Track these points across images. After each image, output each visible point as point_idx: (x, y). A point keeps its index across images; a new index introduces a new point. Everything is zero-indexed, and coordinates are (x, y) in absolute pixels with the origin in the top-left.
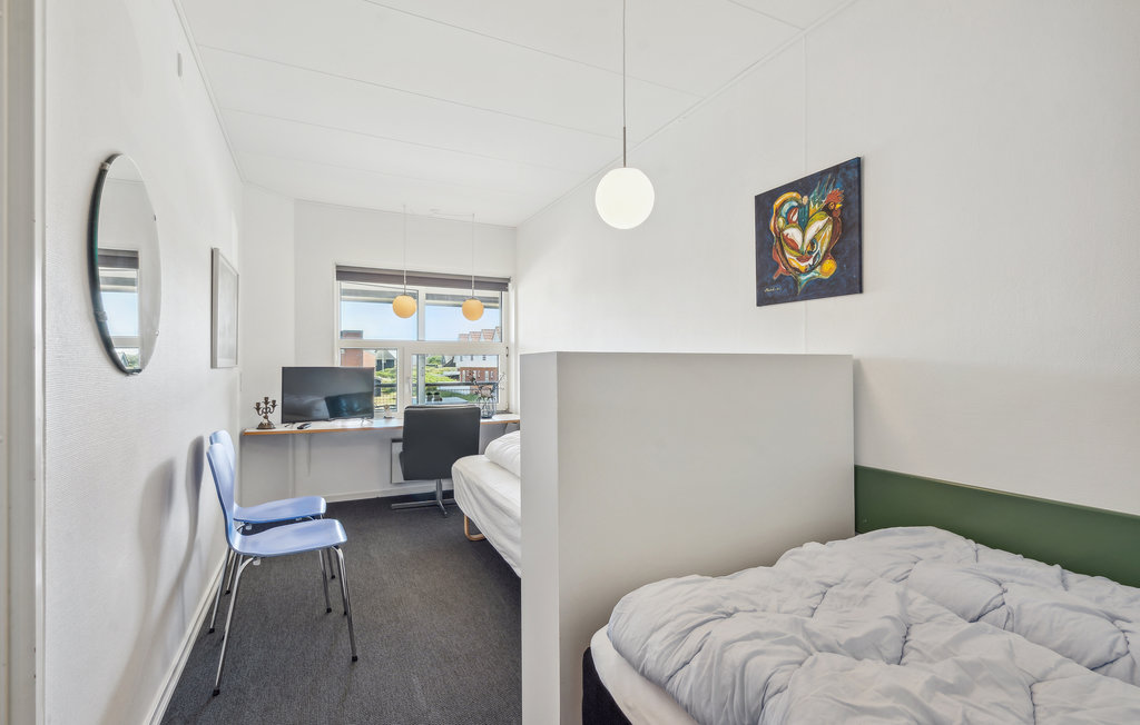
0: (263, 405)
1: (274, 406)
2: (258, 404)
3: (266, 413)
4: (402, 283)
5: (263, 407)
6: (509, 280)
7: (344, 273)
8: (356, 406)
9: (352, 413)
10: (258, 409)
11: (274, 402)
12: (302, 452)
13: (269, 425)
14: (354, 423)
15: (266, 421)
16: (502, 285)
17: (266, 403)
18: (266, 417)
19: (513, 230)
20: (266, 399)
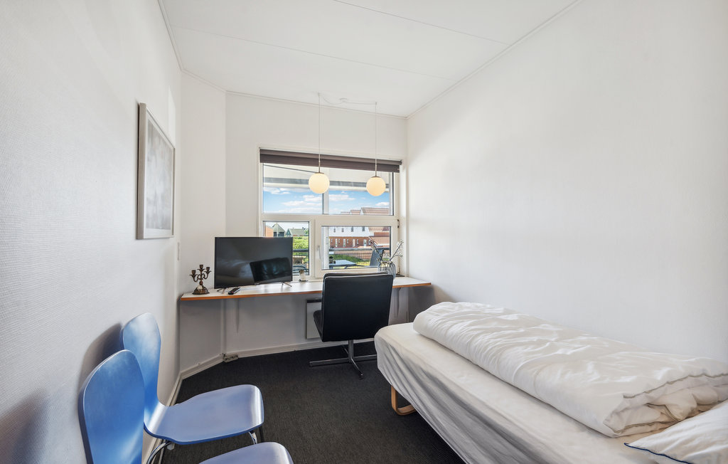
0: (198, 272)
1: (208, 272)
2: (194, 272)
3: (201, 279)
4: (317, 165)
5: (198, 274)
6: (400, 162)
7: (268, 156)
8: (275, 270)
9: (272, 278)
10: (194, 276)
11: (208, 268)
12: (232, 313)
13: (204, 291)
14: (275, 288)
15: (200, 288)
16: (393, 167)
17: (201, 269)
18: (201, 284)
19: (405, 119)
20: (201, 266)
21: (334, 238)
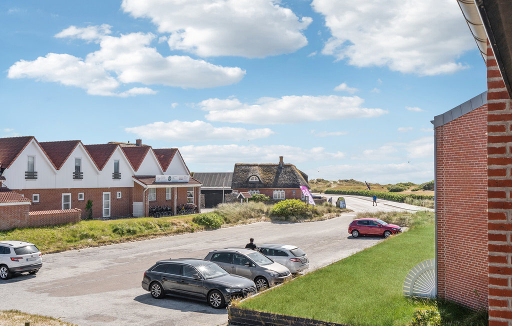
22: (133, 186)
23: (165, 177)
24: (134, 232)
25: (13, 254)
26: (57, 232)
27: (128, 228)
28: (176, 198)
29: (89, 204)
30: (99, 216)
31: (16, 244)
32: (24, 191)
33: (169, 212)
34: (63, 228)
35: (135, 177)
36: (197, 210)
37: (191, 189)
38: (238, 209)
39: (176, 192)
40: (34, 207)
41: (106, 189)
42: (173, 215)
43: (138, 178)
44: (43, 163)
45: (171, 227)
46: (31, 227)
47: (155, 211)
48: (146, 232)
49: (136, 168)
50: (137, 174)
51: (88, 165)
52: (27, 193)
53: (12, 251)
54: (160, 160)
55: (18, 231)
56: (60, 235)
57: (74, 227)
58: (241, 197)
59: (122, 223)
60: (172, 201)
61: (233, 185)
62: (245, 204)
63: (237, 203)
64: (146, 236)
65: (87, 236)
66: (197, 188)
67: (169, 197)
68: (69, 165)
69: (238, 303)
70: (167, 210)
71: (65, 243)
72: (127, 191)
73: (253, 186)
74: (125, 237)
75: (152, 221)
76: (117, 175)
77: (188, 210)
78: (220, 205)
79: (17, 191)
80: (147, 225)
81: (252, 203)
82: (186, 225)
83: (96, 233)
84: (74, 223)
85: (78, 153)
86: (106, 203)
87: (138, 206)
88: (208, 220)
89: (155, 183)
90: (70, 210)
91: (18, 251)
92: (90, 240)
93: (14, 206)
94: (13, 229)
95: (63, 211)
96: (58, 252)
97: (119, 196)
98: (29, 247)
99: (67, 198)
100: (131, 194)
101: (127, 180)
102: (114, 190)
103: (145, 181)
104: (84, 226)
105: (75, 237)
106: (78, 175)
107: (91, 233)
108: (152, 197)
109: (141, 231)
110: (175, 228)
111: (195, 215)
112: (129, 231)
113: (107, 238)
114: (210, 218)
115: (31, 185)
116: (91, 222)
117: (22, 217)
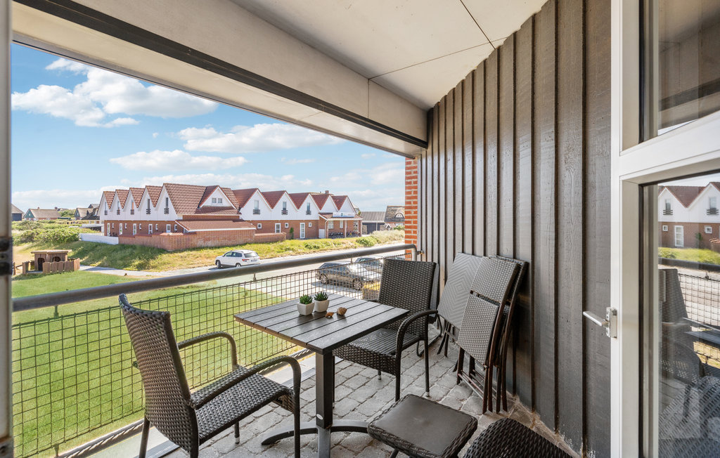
21: (117, 222)
22: (319, 219)
23: (339, 214)
24: (318, 248)
25: (244, 257)
26: (271, 246)
27: (314, 245)
28: (346, 227)
29: (292, 230)
30: (298, 238)
31: (245, 252)
32: (252, 222)
33: (341, 236)
34: (275, 244)
35: (320, 213)
36: (360, 235)
37: (356, 221)
38: (386, 234)
39: (346, 224)
40: (258, 231)
41: (302, 221)
42: (344, 237)
43: (322, 214)
44: (263, 205)
45: (342, 245)
46: (256, 243)
47: (332, 235)
48: (326, 248)
49: (320, 208)
50: (321, 211)
51: (291, 206)
52: (254, 223)
53: (243, 255)
54: (336, 202)
55: (248, 245)
56: (273, 248)
57: (282, 243)
58: (389, 227)
59: (311, 242)
60: (343, 229)
61: (386, 220)
62: (391, 231)
63: (386, 231)
64: (326, 250)
65: (289, 249)
66: (360, 221)
67: (341, 226)
68: (279, 206)
69: (369, 286)
70: (340, 234)
71: (276, 253)
72: (315, 222)
73: (399, 220)
74: (312, 250)
75: (330, 241)
76: (308, 212)
77: (354, 234)
78: (374, 232)
79: (248, 221)
80: (326, 243)
81: (397, 230)
82: (351, 244)
83: (295, 248)
84: (282, 241)
85: (285, 198)
86: (302, 230)
87: (322, 232)
88: (366, 241)
89: (332, 217)
90: (280, 233)
91: (246, 255)
92: (291, 252)
93: (246, 230)
94: (245, 244)
95: (276, 233)
96: (271, 258)
97: (310, 225)
98: (253, 254)
99: (278, 226)
100: (318, 224)
101: (315, 215)
102: (307, 222)
103: (327, 216)
104: (288, 243)
105: (282, 249)
106: (285, 212)
107: (292, 247)
108: (331, 226)
109: (323, 247)
110: (344, 246)
111: (358, 238)
112: (315, 247)
113: (302, 251)
114: (367, 240)
115: (256, 218)
116: (292, 240)
117: (251, 237)
